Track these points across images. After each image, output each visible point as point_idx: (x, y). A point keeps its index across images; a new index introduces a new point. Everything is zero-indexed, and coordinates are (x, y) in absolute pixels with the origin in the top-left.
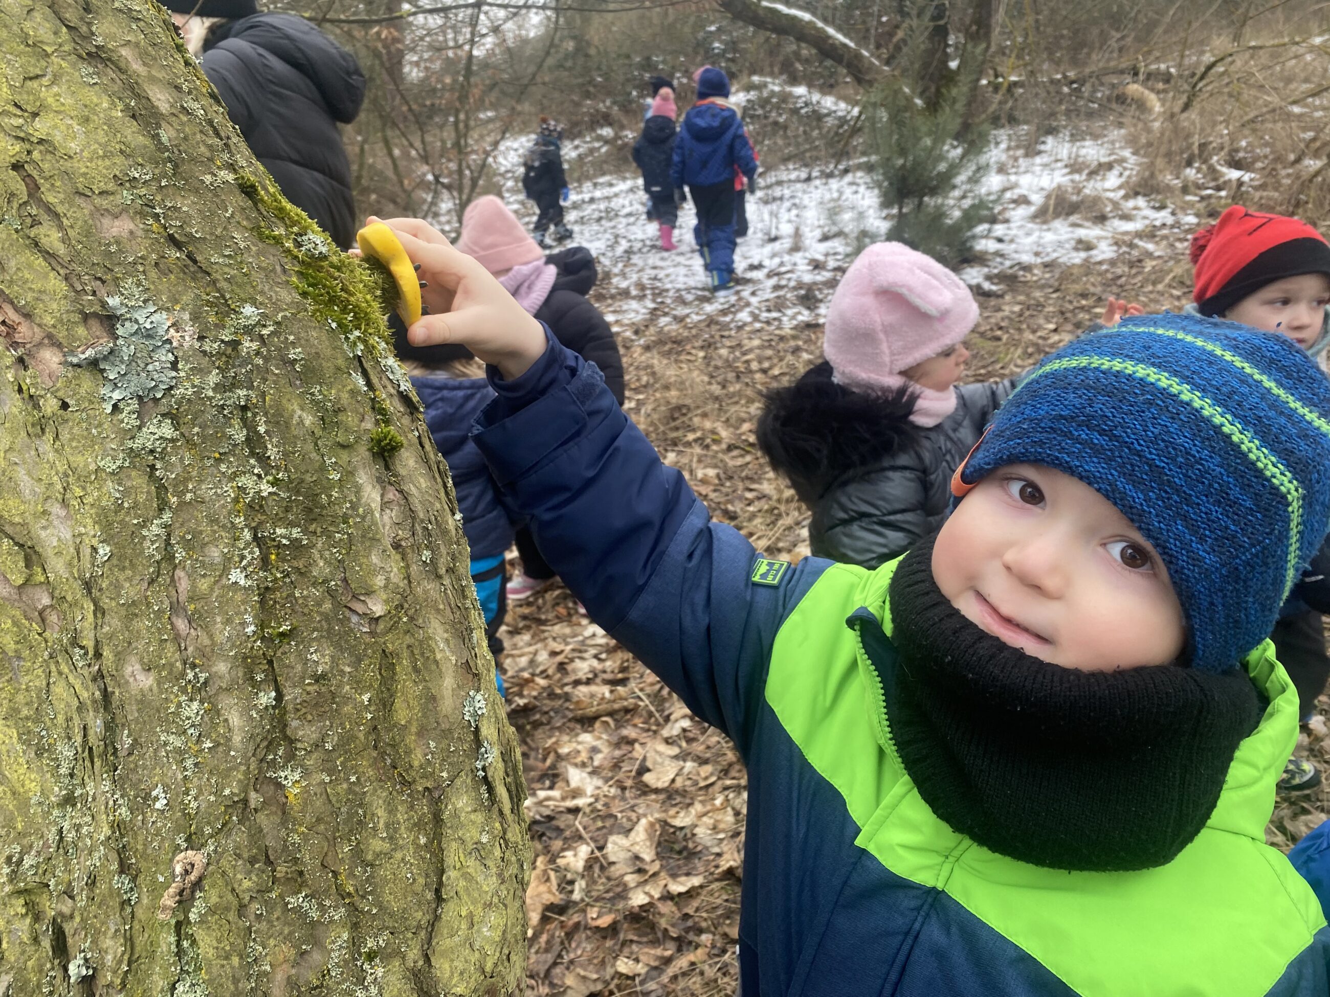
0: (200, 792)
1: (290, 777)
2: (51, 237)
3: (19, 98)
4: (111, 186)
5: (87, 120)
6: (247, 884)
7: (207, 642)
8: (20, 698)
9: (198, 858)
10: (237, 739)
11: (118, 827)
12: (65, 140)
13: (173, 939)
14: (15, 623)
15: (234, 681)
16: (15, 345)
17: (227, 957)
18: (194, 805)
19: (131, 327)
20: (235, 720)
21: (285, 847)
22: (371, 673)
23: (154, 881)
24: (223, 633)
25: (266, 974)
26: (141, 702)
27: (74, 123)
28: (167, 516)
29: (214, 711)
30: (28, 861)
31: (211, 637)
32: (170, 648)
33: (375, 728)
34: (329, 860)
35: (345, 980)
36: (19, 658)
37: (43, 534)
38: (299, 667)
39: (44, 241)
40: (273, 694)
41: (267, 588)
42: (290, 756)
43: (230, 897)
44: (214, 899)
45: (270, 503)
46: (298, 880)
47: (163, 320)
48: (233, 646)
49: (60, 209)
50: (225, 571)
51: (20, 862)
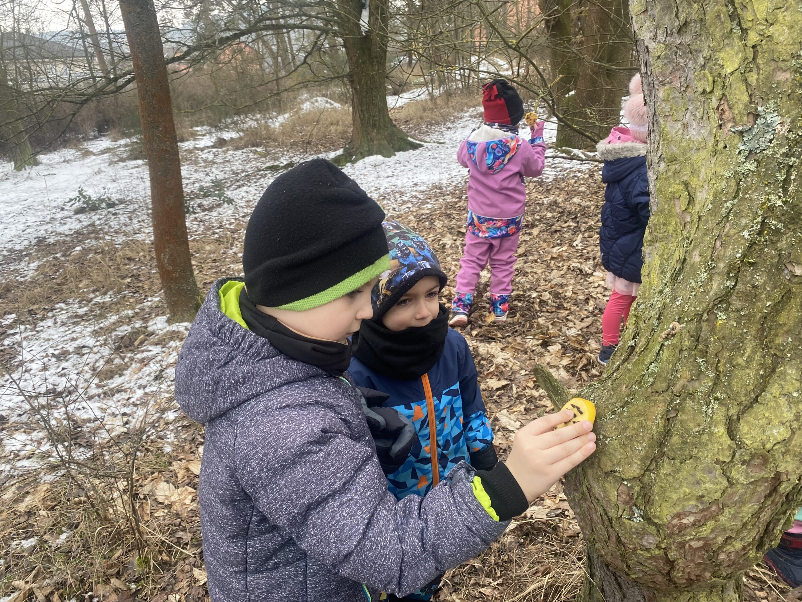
0: (691, 305)
1: (722, 316)
2: (753, 78)
3: (768, 18)
4: (788, 58)
5: (792, 27)
6: (687, 343)
7: (722, 254)
8: (666, 251)
9: (678, 327)
10: (712, 293)
11: (665, 305)
12: (779, 36)
13: (658, 348)
14: (676, 224)
15: (722, 272)
16: (721, 119)
17: (669, 364)
18: (687, 308)
19: (763, 121)
20: (715, 286)
21: (706, 340)
22: (777, 295)
23: (663, 327)
24: (729, 252)
25: (678, 378)
26: (692, 266)
27: (786, 28)
28: (736, 201)
29: (710, 279)
30: (642, 307)
31: (724, 253)
32: (710, 250)
33: (766, 318)
34: (719, 355)
35: (702, 400)
36: (672, 236)
37: (699, 194)
38: (749, 278)
39: (750, 79)
40: (734, 284)
41: (755, 243)
42: (726, 310)
43: (679, 344)
44: (675, 342)
45: (778, 209)
46: (704, 354)
47: (778, 120)
48: (729, 259)
49: (761, 66)
50: (743, 229)
51: (639, 306)
